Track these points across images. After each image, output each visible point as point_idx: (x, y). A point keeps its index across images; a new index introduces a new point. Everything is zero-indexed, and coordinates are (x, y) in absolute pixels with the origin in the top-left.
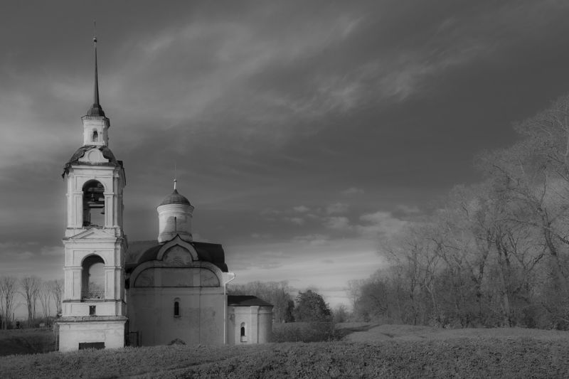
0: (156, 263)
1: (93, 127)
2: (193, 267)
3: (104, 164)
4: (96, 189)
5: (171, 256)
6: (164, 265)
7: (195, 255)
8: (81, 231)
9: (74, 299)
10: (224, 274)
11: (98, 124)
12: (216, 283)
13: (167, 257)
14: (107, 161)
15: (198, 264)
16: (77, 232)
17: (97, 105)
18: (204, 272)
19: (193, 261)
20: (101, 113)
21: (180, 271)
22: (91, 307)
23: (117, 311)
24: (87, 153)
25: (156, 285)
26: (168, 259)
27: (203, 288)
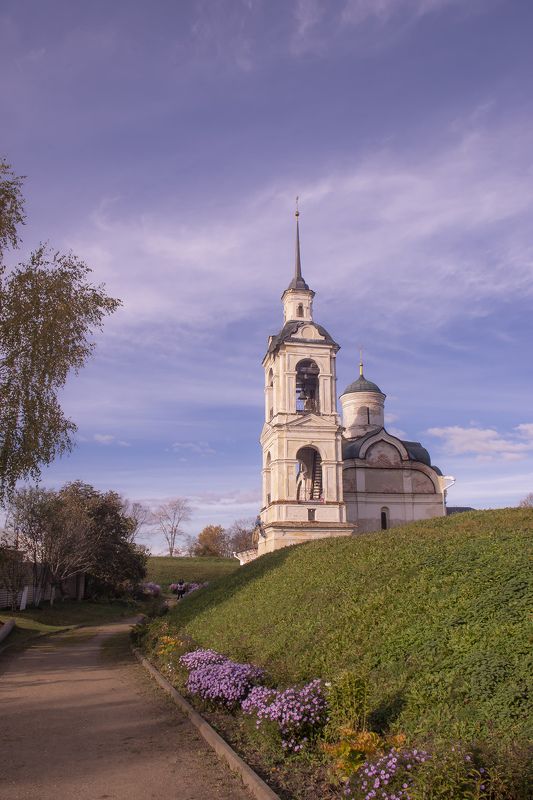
0: (358, 463)
1: (298, 301)
2: (403, 469)
3: (321, 342)
4: (310, 370)
5: (375, 454)
6: (368, 465)
7: (404, 453)
8: (296, 417)
9: (290, 499)
10: (440, 478)
11: (304, 299)
12: (431, 489)
13: (370, 455)
14: (323, 338)
15: (408, 464)
16: (292, 418)
17: (299, 278)
18: (416, 475)
19: (402, 460)
20: (306, 288)
21: (386, 472)
22: (309, 510)
23: (341, 517)
24: (300, 330)
25: (358, 490)
26: (372, 457)
27: (416, 496)
